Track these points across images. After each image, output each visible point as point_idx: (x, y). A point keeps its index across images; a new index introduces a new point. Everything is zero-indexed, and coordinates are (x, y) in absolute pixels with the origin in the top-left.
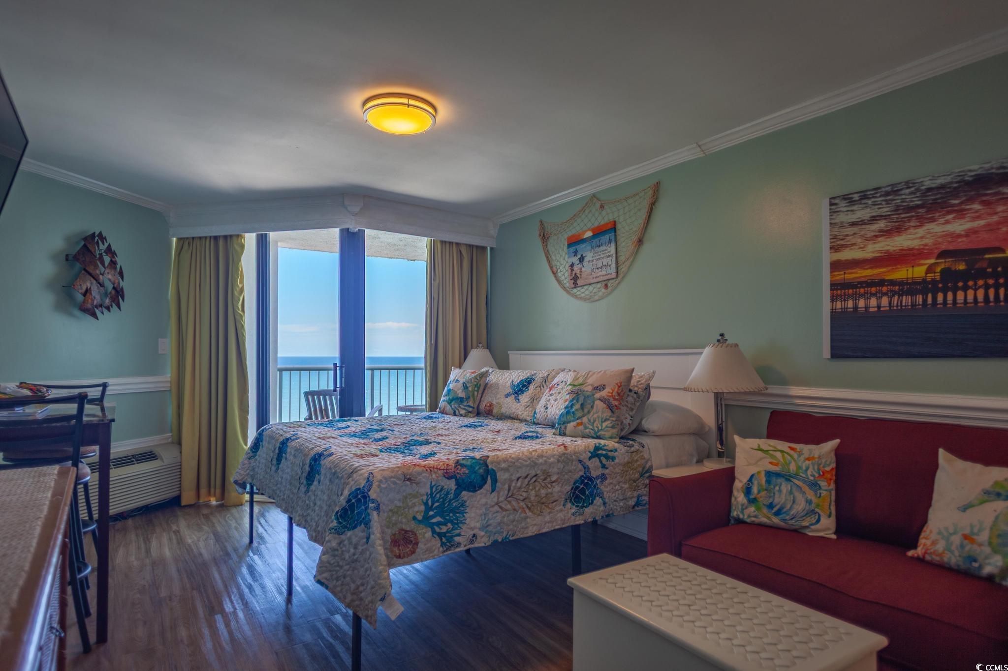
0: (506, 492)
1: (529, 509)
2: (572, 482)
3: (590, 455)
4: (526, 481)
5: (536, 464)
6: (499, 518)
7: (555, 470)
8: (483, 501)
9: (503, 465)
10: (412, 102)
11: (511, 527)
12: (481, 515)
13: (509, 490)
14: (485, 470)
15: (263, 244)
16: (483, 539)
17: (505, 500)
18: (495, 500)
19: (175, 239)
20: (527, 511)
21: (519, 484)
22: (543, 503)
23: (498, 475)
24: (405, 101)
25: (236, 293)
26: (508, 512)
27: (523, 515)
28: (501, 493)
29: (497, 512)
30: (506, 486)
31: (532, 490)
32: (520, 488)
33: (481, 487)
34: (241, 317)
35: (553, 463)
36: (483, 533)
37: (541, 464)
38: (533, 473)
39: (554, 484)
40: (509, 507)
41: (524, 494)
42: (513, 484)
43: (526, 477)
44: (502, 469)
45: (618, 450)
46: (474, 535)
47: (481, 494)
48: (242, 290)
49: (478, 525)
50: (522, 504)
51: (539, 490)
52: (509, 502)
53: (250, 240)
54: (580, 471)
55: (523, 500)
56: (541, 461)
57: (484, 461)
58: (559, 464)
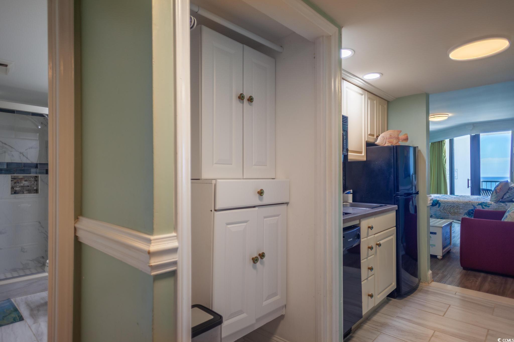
0: (443, 208)
1: (450, 214)
2: (468, 210)
3: (478, 204)
4: (450, 207)
5: (454, 203)
6: (440, 213)
7: (462, 206)
8: (435, 209)
9: (443, 202)
10: (435, 116)
11: (443, 216)
12: (434, 212)
13: (444, 208)
14: (437, 202)
15: (451, 142)
16: (434, 217)
17: (443, 210)
18: (439, 209)
19: (430, 143)
20: (449, 214)
21: (447, 207)
22: (456, 213)
23: (441, 204)
24: (433, 116)
25: (443, 158)
26: (443, 213)
27: (448, 214)
28: (441, 208)
29: (439, 212)
30: (443, 207)
31: (452, 209)
32: (448, 208)
33: (435, 206)
34: (445, 165)
35: (461, 204)
36: (434, 215)
37: (456, 203)
38: (453, 205)
39: (461, 209)
40: (443, 212)
41: (449, 210)
42: (446, 207)
43: (450, 206)
44: (443, 203)
45: (492, 205)
46: (432, 215)
47: (435, 207)
48: (445, 157)
49: (433, 213)
50: (448, 212)
51: (455, 210)
52: (444, 211)
53: (447, 142)
54: (473, 208)
55: (449, 211)
56: (457, 203)
57: (438, 201)
58: (463, 205)
